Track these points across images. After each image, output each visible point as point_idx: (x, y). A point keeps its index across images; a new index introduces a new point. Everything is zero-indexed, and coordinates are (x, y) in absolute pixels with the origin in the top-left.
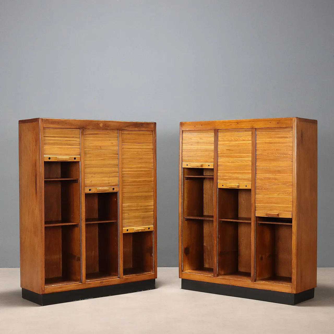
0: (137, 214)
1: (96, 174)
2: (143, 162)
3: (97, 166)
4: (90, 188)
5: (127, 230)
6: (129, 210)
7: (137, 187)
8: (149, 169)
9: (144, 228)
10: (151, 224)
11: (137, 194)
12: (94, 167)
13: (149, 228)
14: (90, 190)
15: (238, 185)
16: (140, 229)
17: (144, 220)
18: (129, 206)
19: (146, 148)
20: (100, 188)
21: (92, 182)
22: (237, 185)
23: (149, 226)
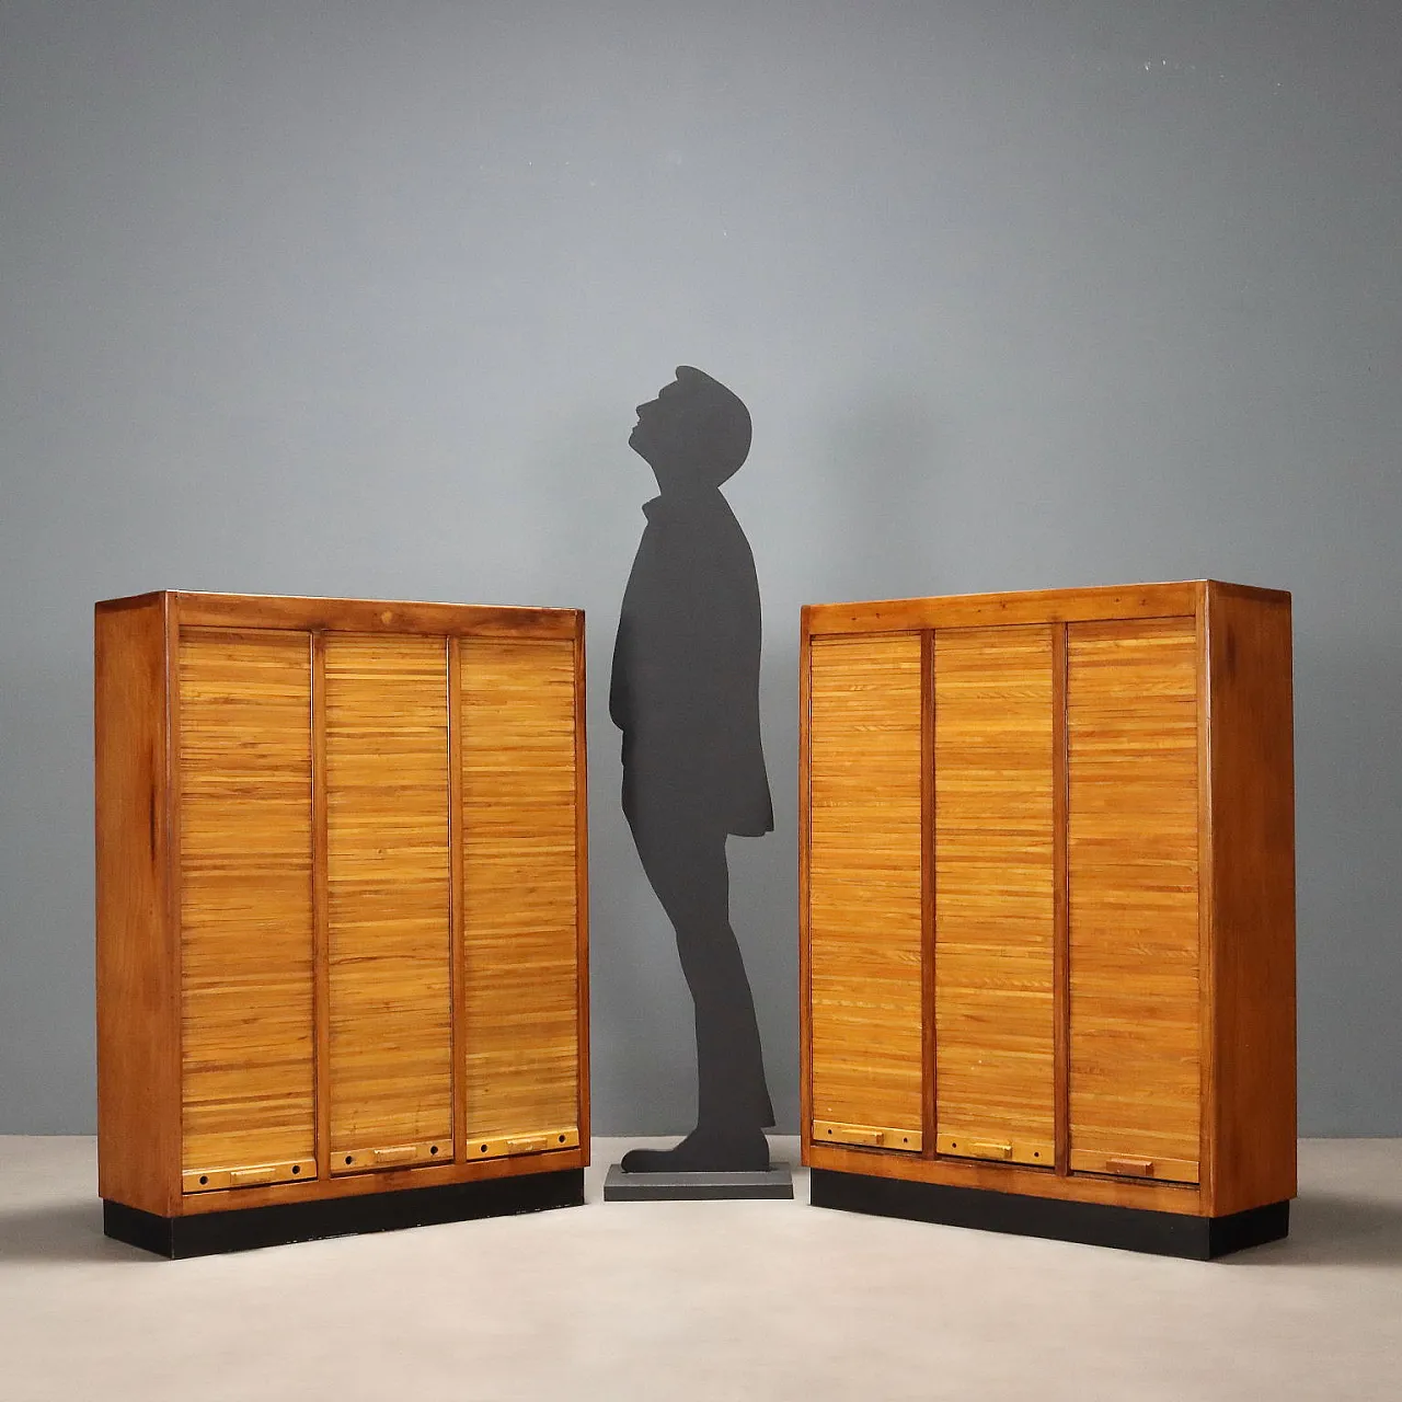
0: (518, 1089)
1: (371, 1102)
2: (536, 905)
3: (371, 1074)
4: (349, 1153)
5: (484, 1148)
6: (489, 1076)
7: (517, 991)
8: (560, 928)
9: (542, 1136)
10: (569, 1123)
11: (516, 1018)
12: (361, 1078)
13: (562, 1138)
14: (349, 1160)
15: (1008, 1148)
16: (529, 1141)
17: (540, 1110)
18: (488, 1062)
19: (547, 854)
20: (385, 1151)
21: (357, 1132)
22: (1004, 1147)
23: (562, 1131)
